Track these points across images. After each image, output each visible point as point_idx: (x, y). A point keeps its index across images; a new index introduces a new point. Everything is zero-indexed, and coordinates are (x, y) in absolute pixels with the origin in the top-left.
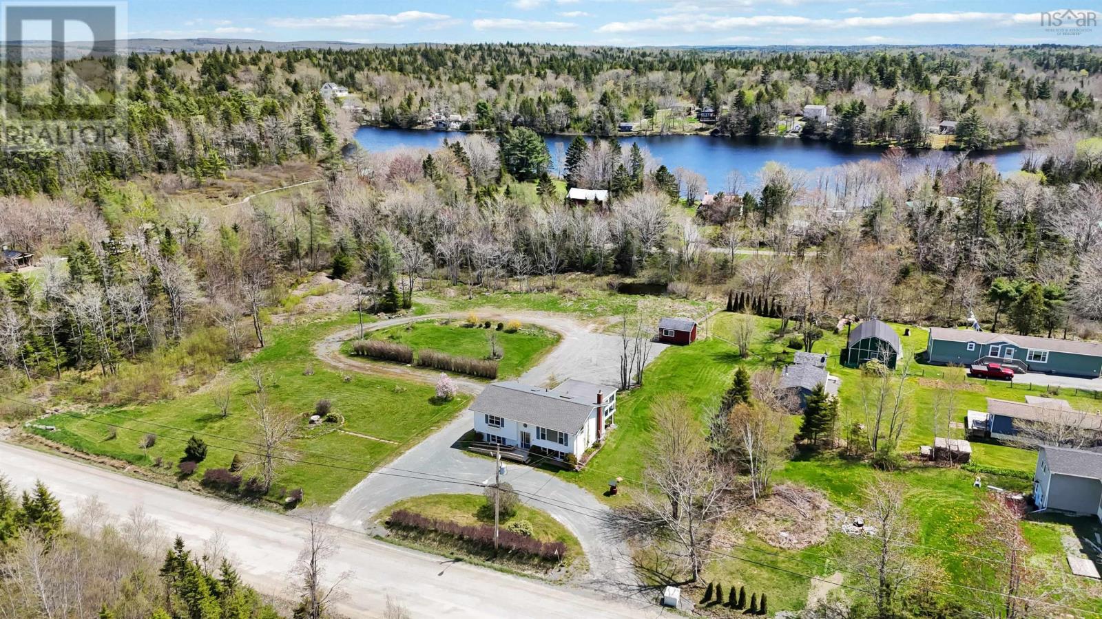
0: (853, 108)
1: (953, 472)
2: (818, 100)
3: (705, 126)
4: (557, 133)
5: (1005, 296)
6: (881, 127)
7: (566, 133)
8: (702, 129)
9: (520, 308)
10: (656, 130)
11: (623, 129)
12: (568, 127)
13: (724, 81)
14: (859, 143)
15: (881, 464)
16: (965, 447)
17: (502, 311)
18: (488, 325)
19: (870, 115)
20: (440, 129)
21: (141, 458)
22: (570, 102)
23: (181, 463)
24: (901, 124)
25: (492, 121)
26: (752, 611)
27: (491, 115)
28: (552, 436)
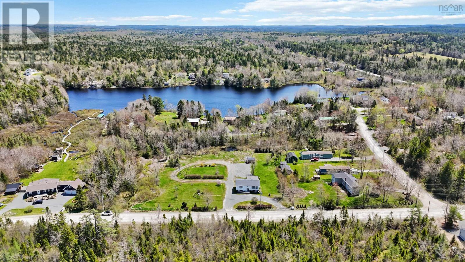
0: (240, 76)
2: (225, 71)
3: (193, 82)
4: (142, 87)
5: (312, 142)
6: (249, 81)
8: (192, 83)
9: (207, 160)
10: (177, 84)
11: (166, 85)
12: (145, 85)
13: (192, 64)
14: (244, 87)
15: (308, 182)
16: (319, 176)
17: (203, 161)
18: (206, 166)
19: (246, 78)
20: (93, 88)
21: (172, 209)
22: (144, 75)
23: (182, 207)
24: (255, 81)
25: (113, 84)
26: (304, 207)
27: (113, 81)
28: (254, 187)
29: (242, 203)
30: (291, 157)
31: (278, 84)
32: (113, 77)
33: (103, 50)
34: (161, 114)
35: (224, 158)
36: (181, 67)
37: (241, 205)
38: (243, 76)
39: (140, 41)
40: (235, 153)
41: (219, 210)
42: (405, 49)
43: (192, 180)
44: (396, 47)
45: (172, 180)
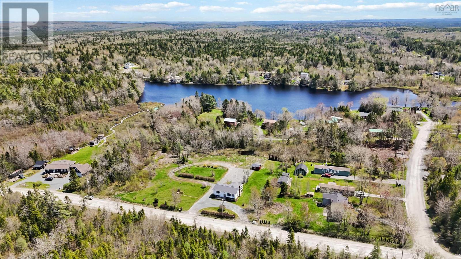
0: (316, 77)
1: (309, 199)
2: (306, 70)
4: (216, 84)
6: (325, 82)
7: (218, 84)
8: (266, 82)
10: (250, 82)
11: (238, 83)
12: (219, 82)
13: (273, 62)
14: (318, 88)
16: (314, 194)
17: (211, 162)
18: (209, 167)
19: (321, 79)
20: (173, 83)
21: (144, 203)
22: (219, 73)
23: (154, 203)
24: (331, 83)
25: (191, 80)
26: (268, 224)
27: (191, 77)
28: (230, 195)
29: (209, 208)
30: (299, 169)
31: (359, 88)
32: (192, 73)
33: (202, 47)
34: (211, 111)
35: (233, 161)
36: (261, 66)
37: (207, 210)
38: (319, 77)
39: (244, 38)
40: (248, 157)
41: (183, 211)
43: (183, 179)
45: (167, 176)
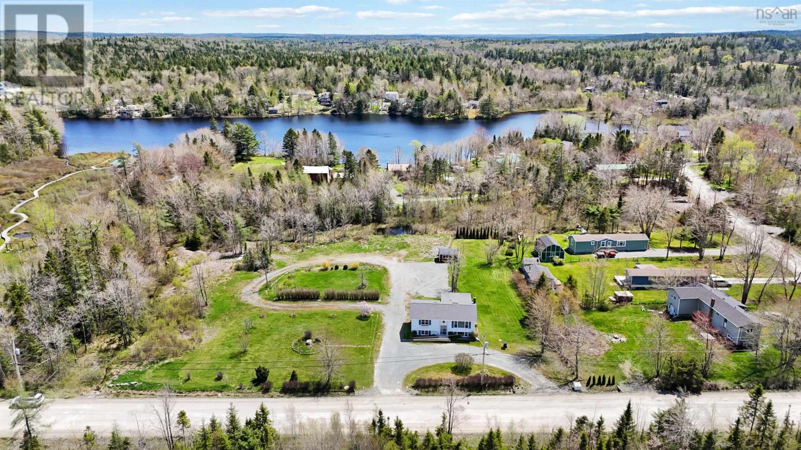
0: (421, 95)
1: (630, 307)
2: (391, 88)
3: (325, 107)
4: (223, 116)
5: (593, 213)
6: (438, 105)
7: (229, 117)
8: (324, 110)
9: (341, 253)
10: (294, 112)
11: (271, 112)
12: (230, 111)
13: (327, 75)
14: (427, 116)
15: (602, 309)
16: (629, 294)
17: (331, 257)
18: (337, 268)
19: (431, 99)
20: (125, 117)
21: (224, 387)
22: (227, 93)
24: (451, 105)
25: (166, 110)
26: (609, 384)
27: (165, 105)
28: (461, 324)
30: (549, 247)
31: (497, 111)
32: (167, 97)
33: (161, 58)
34: (250, 160)
35: (382, 250)
36: (305, 82)
37: (427, 376)
38: (426, 95)
39: (236, 48)
40: (408, 238)
41: (360, 392)
42: (733, 55)
43: (294, 304)
44: (715, 52)
45: (243, 304)
